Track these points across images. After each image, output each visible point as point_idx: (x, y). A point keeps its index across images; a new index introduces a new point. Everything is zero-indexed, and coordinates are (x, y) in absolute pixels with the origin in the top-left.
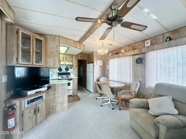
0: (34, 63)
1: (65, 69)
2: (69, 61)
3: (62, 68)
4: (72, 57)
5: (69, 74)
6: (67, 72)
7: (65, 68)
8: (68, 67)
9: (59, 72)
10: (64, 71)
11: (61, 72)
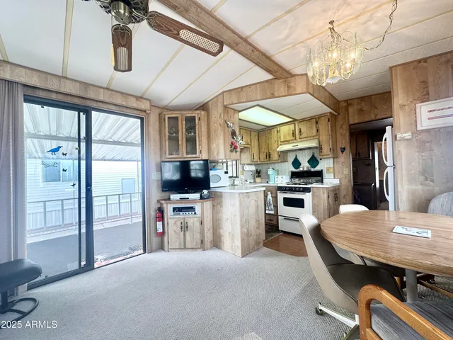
0: (185, 155)
1: (308, 162)
2: (308, 138)
3: (300, 159)
4: (317, 123)
5: (319, 175)
6: (313, 170)
7: (308, 158)
8: (316, 155)
9: (294, 170)
10: (305, 166)
11: (297, 170)
